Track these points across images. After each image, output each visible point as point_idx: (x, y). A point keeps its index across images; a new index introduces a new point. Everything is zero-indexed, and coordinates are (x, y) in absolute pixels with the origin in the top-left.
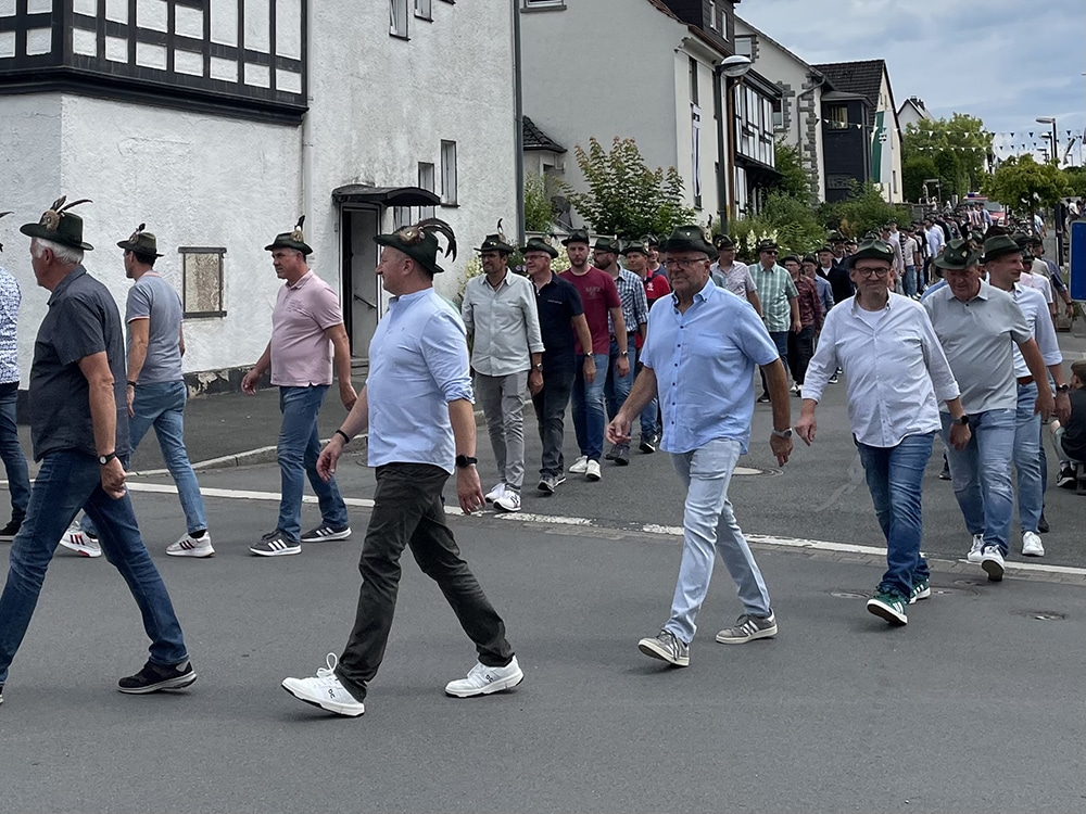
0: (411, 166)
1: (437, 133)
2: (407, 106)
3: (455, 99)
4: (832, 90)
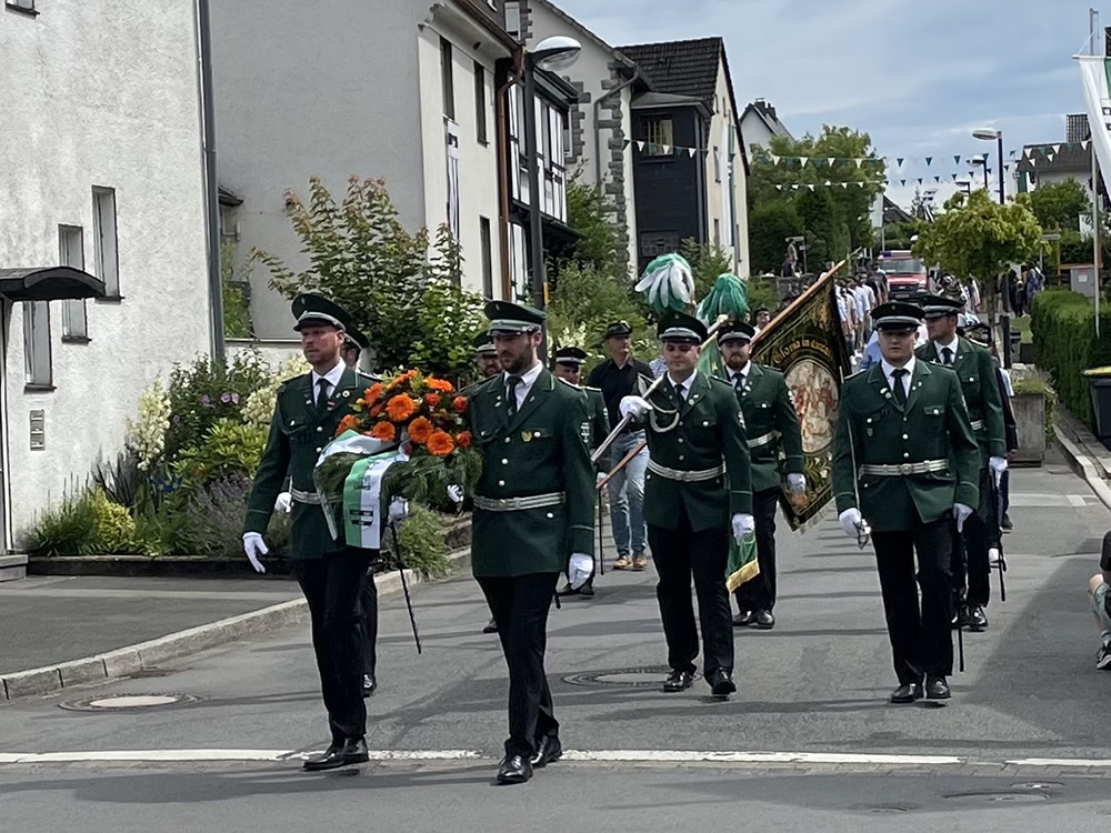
0: (47, 233)
1: (85, 173)
2: (37, 131)
3: (111, 117)
4: (647, 90)
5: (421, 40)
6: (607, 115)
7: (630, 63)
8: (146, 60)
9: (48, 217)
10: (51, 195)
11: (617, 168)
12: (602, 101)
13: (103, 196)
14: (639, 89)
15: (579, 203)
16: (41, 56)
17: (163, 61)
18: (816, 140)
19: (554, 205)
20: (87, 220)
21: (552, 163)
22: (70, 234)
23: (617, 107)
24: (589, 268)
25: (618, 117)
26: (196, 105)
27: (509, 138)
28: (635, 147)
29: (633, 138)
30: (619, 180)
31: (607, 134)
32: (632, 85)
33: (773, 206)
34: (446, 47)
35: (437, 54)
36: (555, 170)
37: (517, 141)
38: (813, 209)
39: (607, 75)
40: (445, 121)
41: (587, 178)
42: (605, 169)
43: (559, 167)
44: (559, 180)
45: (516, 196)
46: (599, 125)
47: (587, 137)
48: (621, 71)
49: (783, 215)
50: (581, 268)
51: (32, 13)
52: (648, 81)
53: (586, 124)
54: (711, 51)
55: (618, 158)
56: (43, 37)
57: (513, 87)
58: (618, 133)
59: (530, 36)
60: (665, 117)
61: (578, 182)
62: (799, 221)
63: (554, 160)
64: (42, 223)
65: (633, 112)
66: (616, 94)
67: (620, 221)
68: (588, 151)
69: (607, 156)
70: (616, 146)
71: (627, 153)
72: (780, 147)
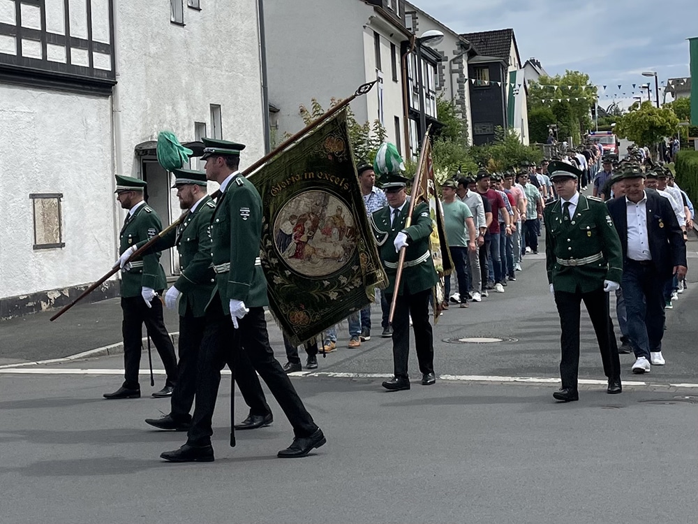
0: (189, 126)
1: (207, 98)
2: (185, 79)
3: (219, 72)
4: (476, 54)
5: (364, 33)
6: (456, 67)
7: (468, 42)
8: (235, 45)
9: (189, 118)
10: (192, 108)
11: (461, 92)
12: (453, 60)
13: (215, 108)
14: (471, 54)
15: (442, 109)
16: (186, 44)
17: (243, 45)
18: (562, 77)
19: (431, 111)
20: (208, 120)
21: (429, 90)
22: (200, 126)
23: (461, 63)
24: (449, 140)
25: (461, 67)
26: (258, 65)
27: (408, 78)
28: (470, 82)
29: (469, 77)
30: (463, 98)
31: (456, 76)
32: (468, 52)
33: (541, 109)
34: (377, 36)
35: (372, 39)
36: (431, 93)
37: (412, 80)
38: (560, 111)
39: (456, 48)
40: (377, 71)
41: (447, 97)
42: (455, 92)
43: (433, 92)
44: (433, 98)
45: (412, 106)
46: (452, 72)
47: (446, 77)
48: (463, 46)
49: (546, 114)
50: (445, 140)
51: (182, 25)
52: (476, 50)
53: (446, 71)
54: (508, 35)
55: (462, 87)
56: (188, 36)
57: (410, 54)
58: (462, 75)
59: (418, 30)
60: (485, 68)
61: (442, 99)
62: (554, 117)
63: (430, 88)
64: (187, 121)
65: (469, 65)
66: (460, 57)
67: (463, 117)
68: (447, 84)
69: (456, 87)
70: (461, 82)
71: (466, 85)
72: (543, 81)
